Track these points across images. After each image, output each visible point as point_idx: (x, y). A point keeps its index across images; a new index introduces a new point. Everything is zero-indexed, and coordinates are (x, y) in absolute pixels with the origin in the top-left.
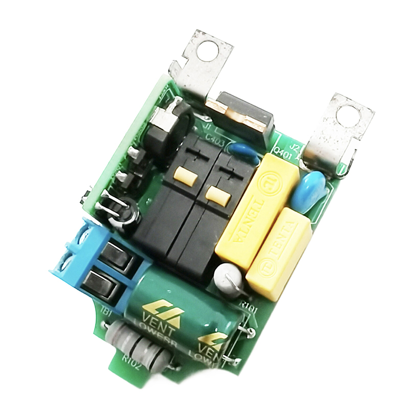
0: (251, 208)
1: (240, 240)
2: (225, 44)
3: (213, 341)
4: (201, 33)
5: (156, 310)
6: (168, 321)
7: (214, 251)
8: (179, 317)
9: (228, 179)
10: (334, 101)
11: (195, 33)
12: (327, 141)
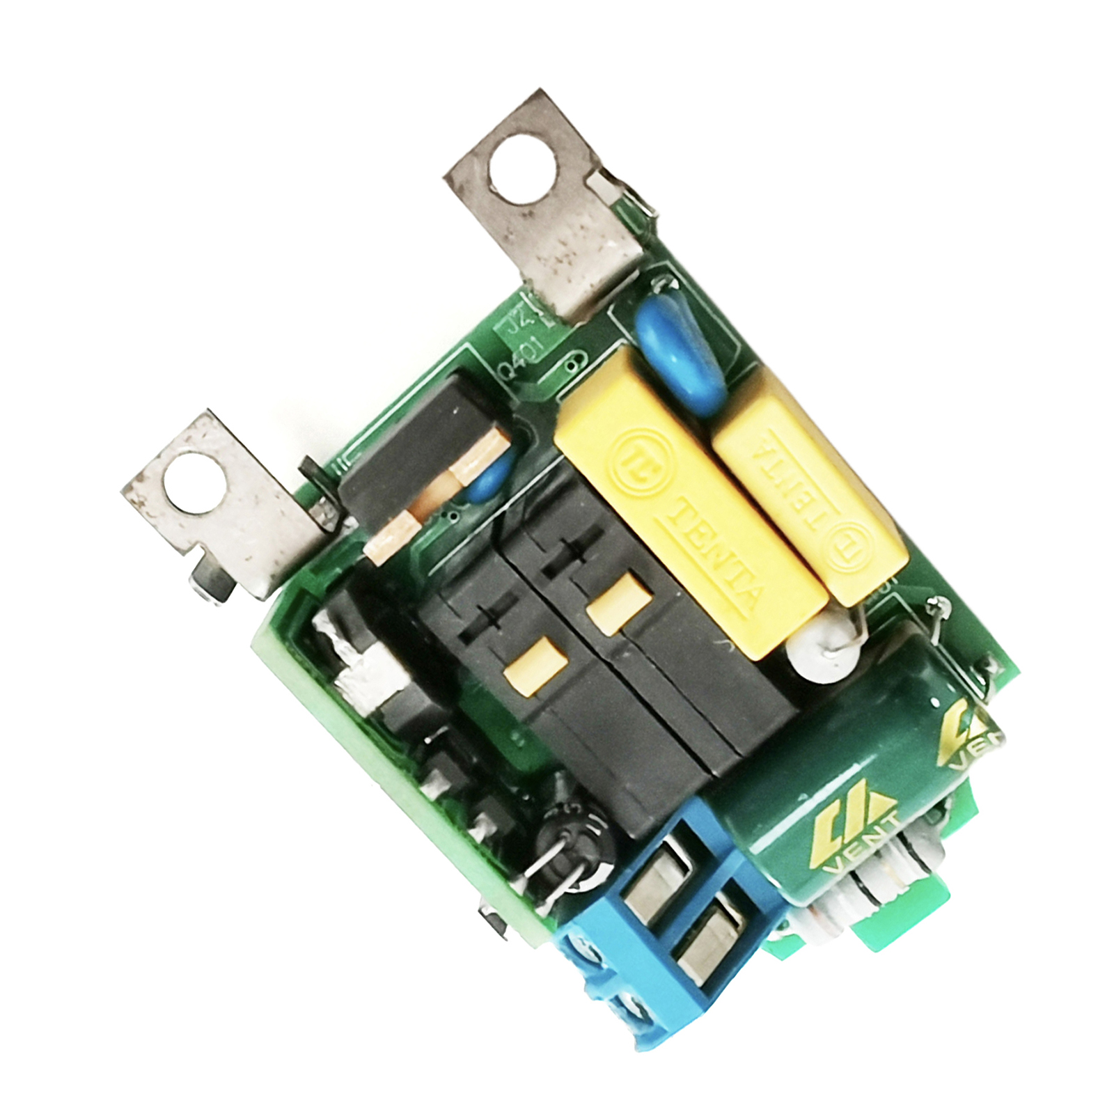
0: (687, 535)
1: (755, 594)
2: (192, 432)
3: (961, 731)
4: (135, 484)
5: (833, 839)
6: (870, 821)
7: (754, 663)
8: (873, 795)
9: (584, 561)
10: (467, 193)
11: (133, 502)
12: (572, 257)
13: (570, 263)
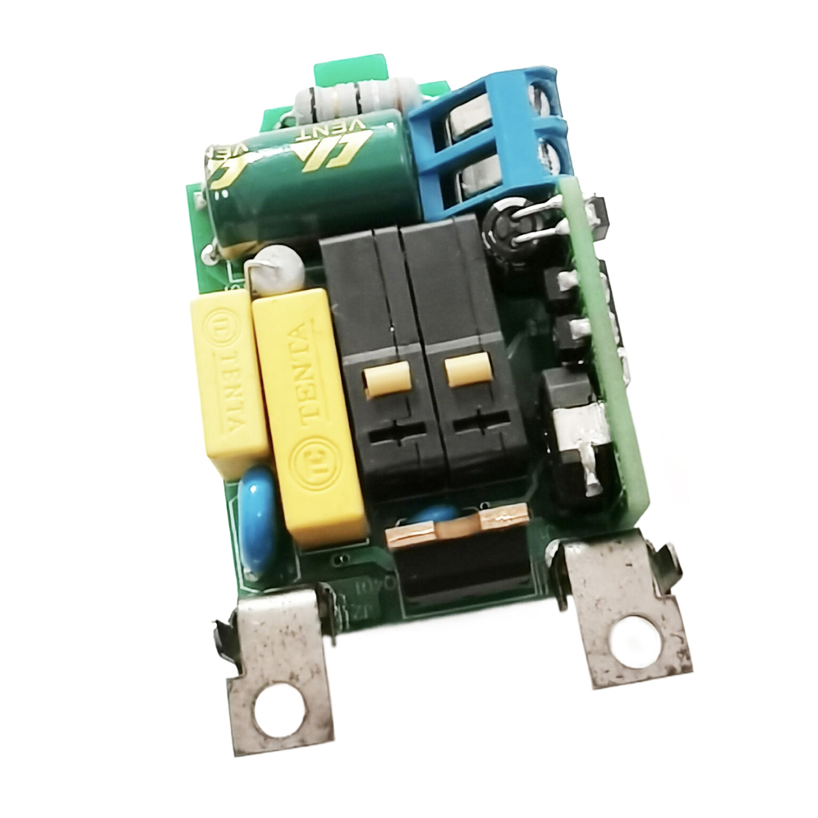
0: (315, 398)
4: (679, 669)
7: (325, 288)
8: (303, 158)
10: (325, 719)
11: (689, 658)
13: (288, 627)
